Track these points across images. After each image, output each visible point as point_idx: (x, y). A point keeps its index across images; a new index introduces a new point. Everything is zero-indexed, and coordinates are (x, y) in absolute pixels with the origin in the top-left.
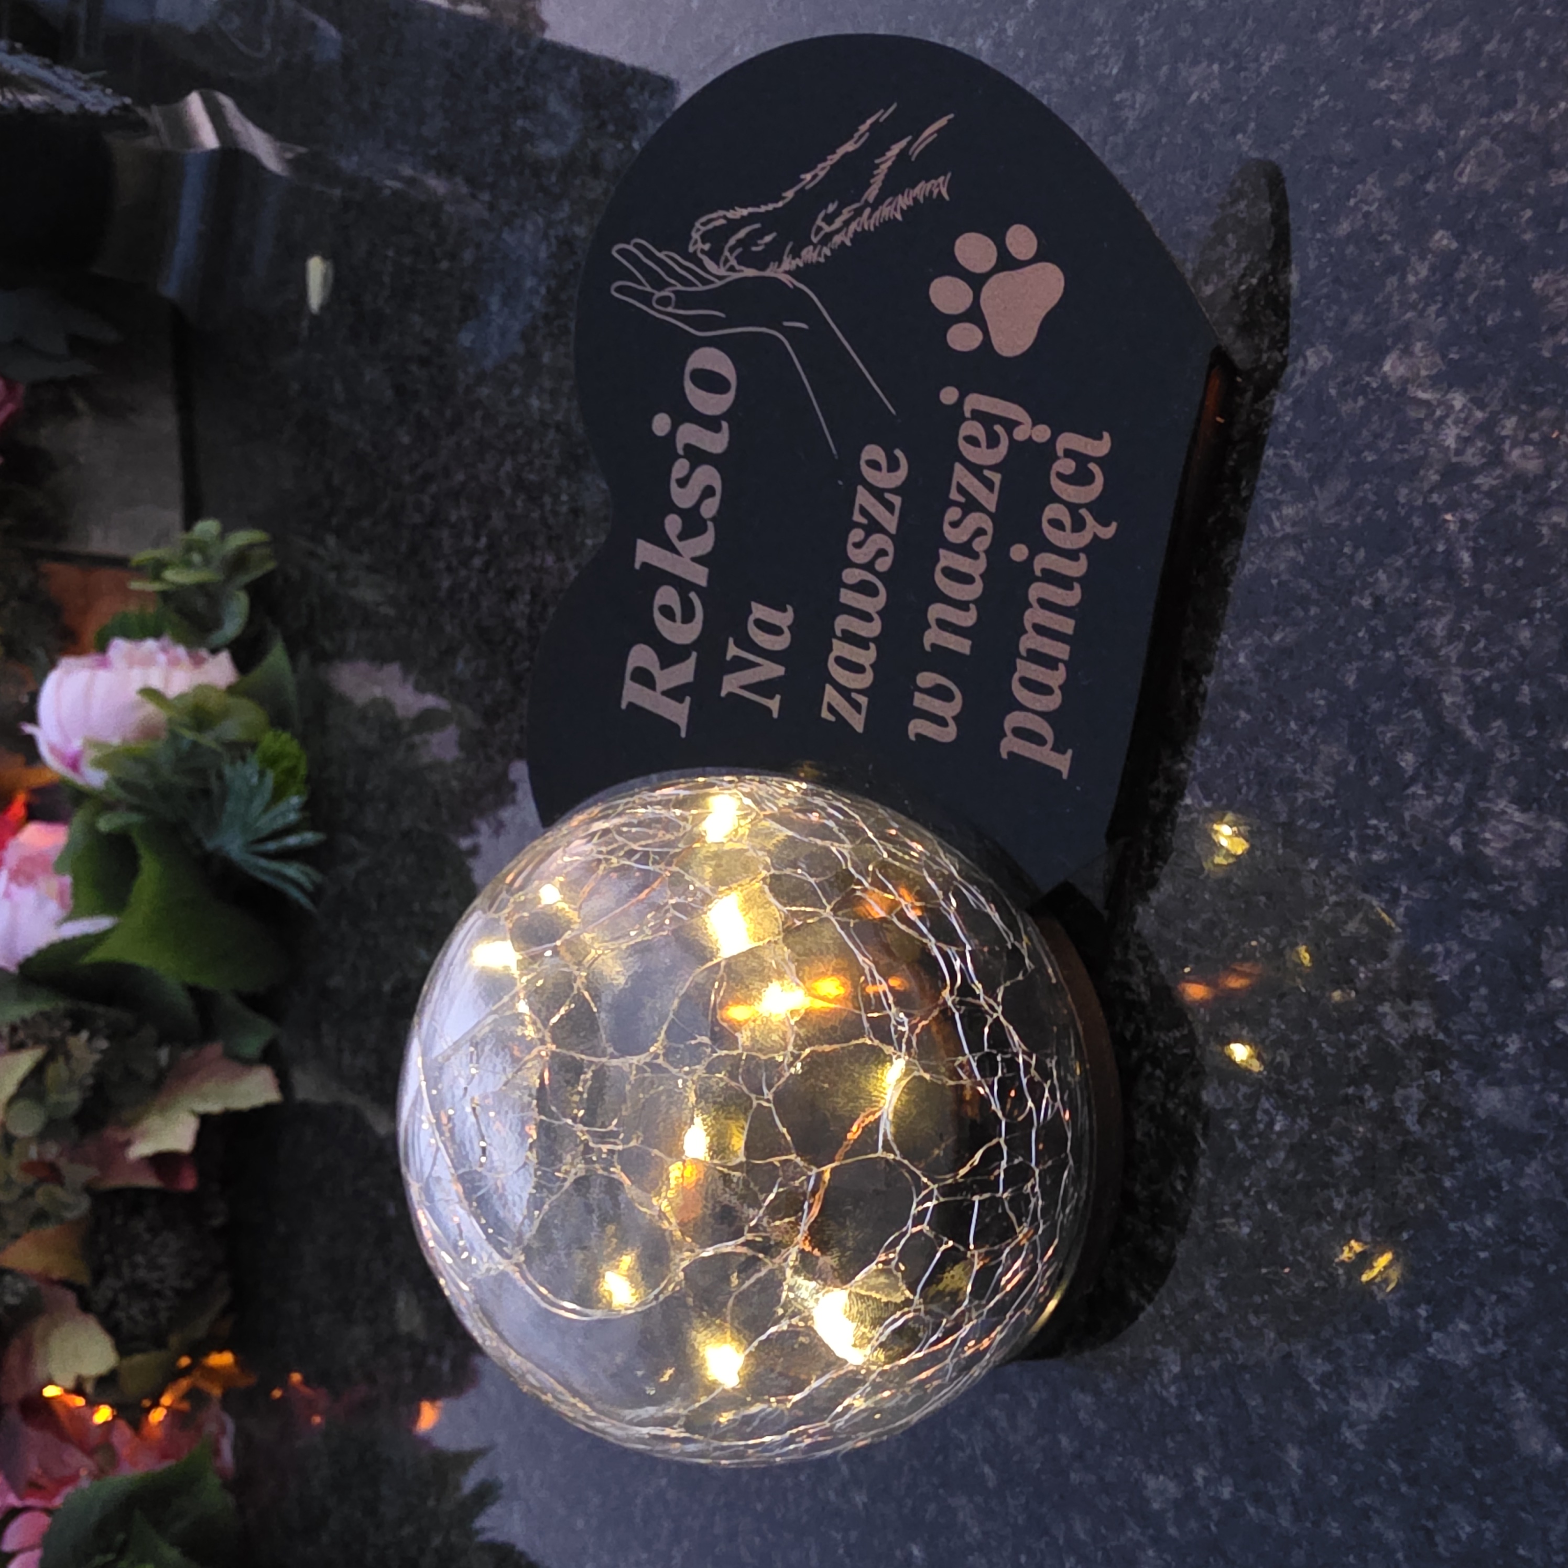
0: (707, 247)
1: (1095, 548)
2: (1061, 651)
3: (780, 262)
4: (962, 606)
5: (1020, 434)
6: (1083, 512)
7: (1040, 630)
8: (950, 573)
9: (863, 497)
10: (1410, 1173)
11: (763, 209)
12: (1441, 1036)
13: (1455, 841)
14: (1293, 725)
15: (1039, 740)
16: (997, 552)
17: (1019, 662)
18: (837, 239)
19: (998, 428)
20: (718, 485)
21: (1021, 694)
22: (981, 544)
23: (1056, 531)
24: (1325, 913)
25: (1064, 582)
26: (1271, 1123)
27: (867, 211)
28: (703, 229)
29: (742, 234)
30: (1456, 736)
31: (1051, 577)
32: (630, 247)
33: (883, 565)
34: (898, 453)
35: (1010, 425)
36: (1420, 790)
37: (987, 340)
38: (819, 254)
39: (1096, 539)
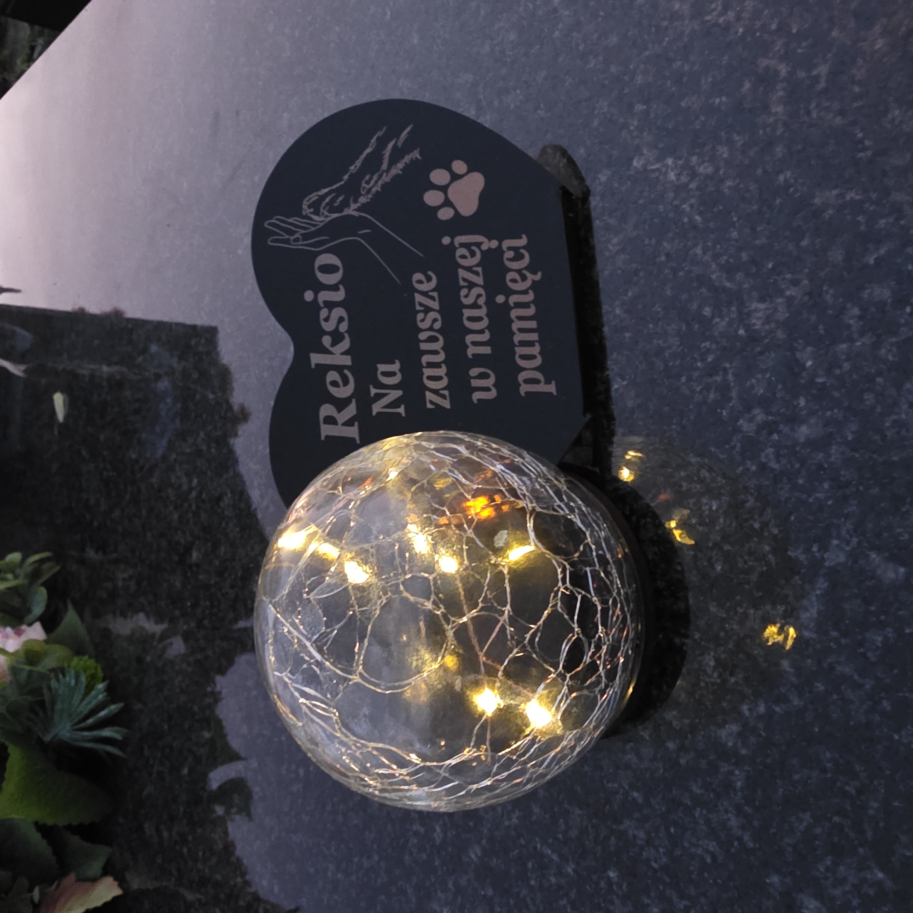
0: (312, 210)
1: (535, 286)
2: (534, 337)
3: (349, 207)
4: (481, 332)
5: (484, 247)
6: (524, 272)
7: (521, 330)
8: (470, 319)
9: (418, 298)
10: (782, 489)
11: (335, 187)
12: (770, 418)
13: (741, 332)
14: (651, 326)
15: (536, 381)
16: (490, 302)
17: (517, 349)
18: (374, 190)
19: (474, 248)
20: (345, 315)
21: (522, 363)
22: (481, 301)
23: (514, 284)
24: (698, 398)
25: (525, 305)
26: (710, 509)
27: (385, 174)
28: (308, 203)
29: (327, 200)
30: (724, 289)
31: (519, 305)
32: (273, 221)
33: (437, 326)
34: (430, 273)
35: (478, 245)
36: (717, 320)
37: (457, 212)
38: (367, 198)
39: (534, 281)
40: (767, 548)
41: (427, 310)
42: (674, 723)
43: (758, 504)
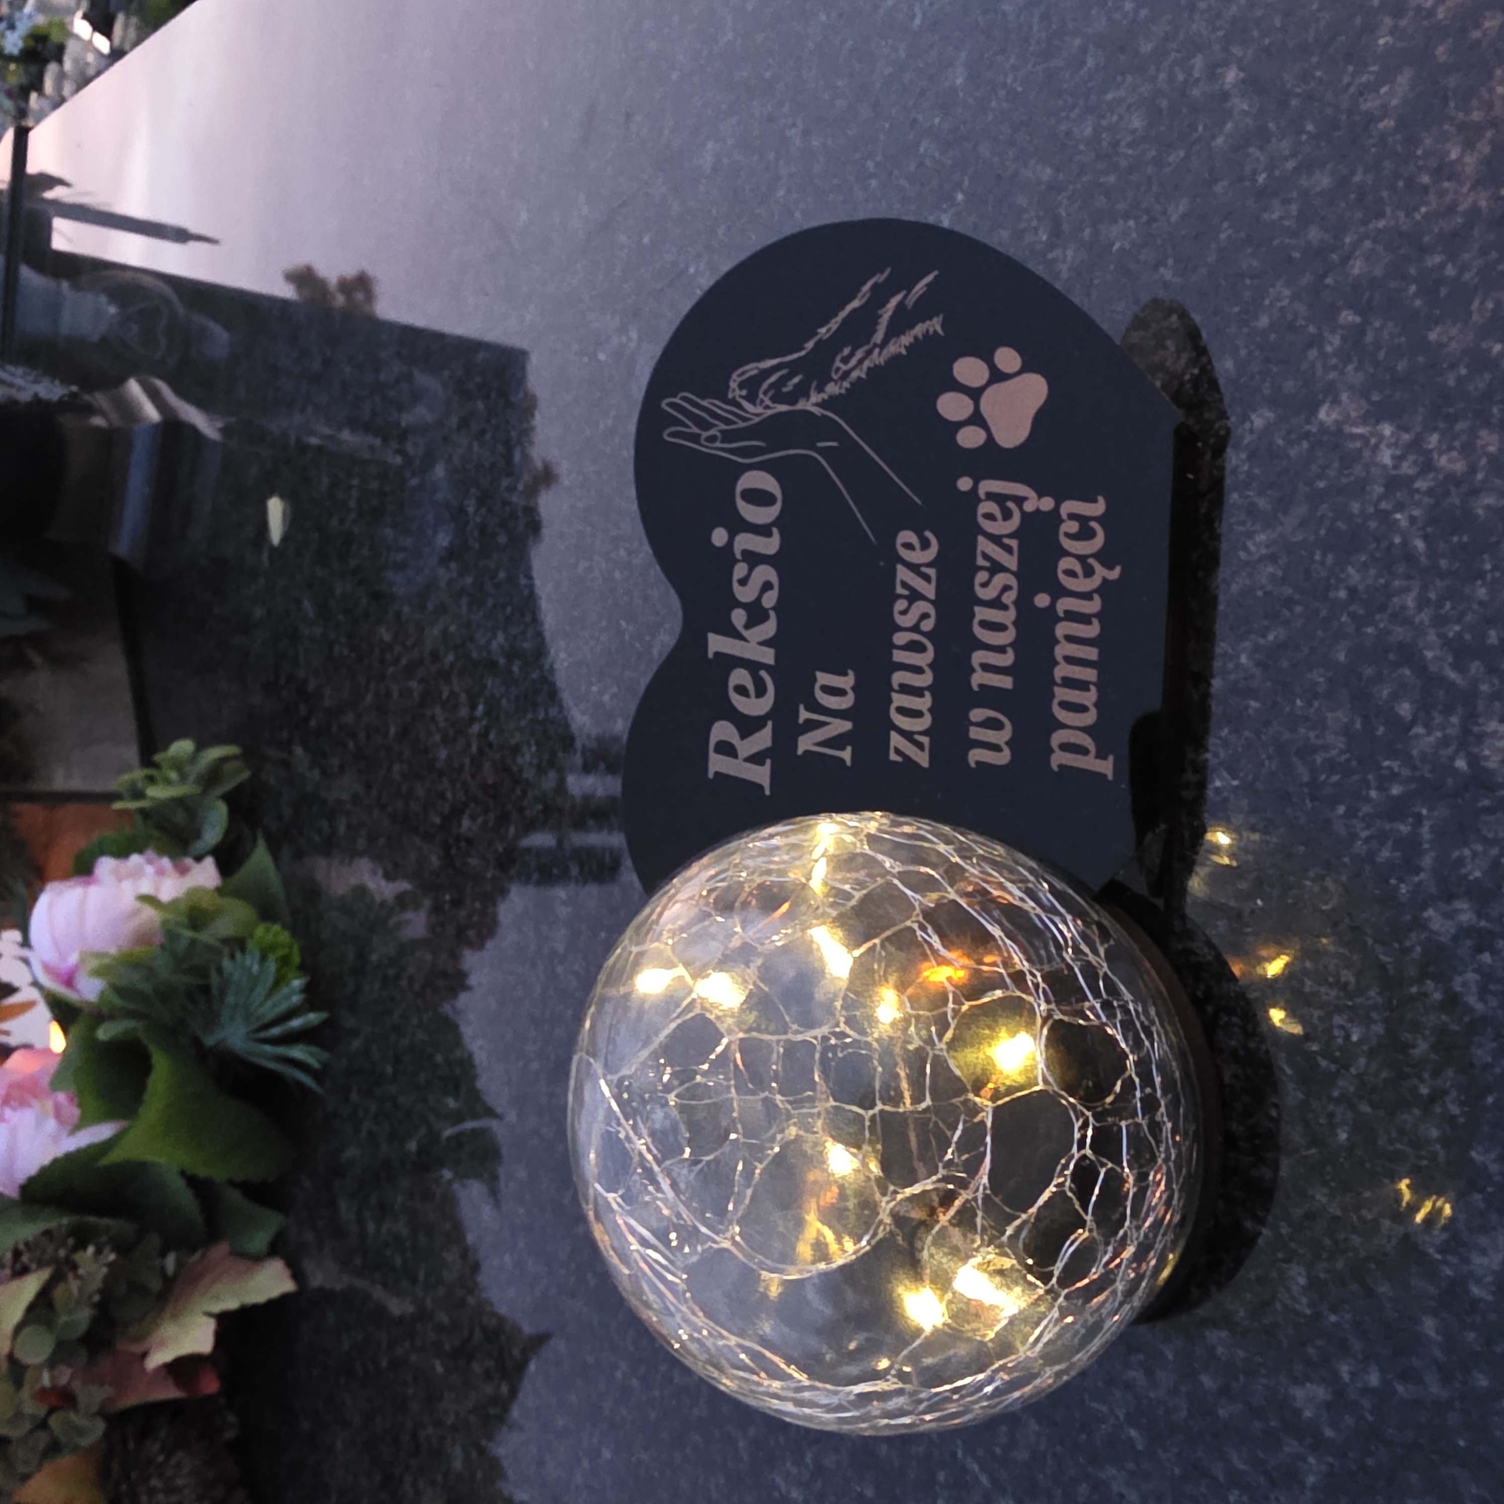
0: (744, 393)
1: (1105, 588)
2: (1090, 674)
3: (808, 397)
4: (1001, 650)
5: (1029, 507)
6: (1091, 561)
7: (1069, 660)
8: (986, 625)
9: (902, 573)
11: (789, 358)
12: (1484, 923)
13: (1461, 764)
15: (1082, 750)
16: (1024, 603)
17: (1056, 689)
18: (854, 375)
19: (1011, 505)
20: (775, 580)
21: (1062, 715)
22: (1009, 598)
23: (1070, 579)
25: (1084, 619)
26: (1347, 1037)
27: (877, 350)
28: (740, 379)
29: (773, 379)
31: (1072, 616)
32: (677, 400)
33: (928, 625)
34: (928, 534)
35: (1020, 501)
36: (1419, 730)
37: (990, 438)
38: (841, 388)
39: (1105, 581)
40: (1434, 1133)
41: (915, 596)
42: (1220, 1350)
43: (1433, 1056)
